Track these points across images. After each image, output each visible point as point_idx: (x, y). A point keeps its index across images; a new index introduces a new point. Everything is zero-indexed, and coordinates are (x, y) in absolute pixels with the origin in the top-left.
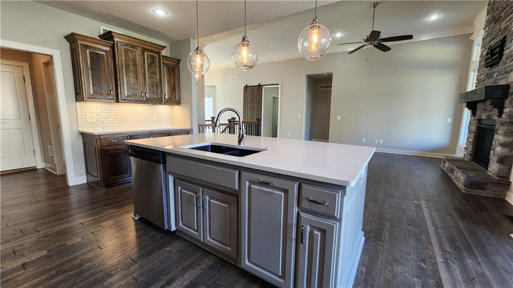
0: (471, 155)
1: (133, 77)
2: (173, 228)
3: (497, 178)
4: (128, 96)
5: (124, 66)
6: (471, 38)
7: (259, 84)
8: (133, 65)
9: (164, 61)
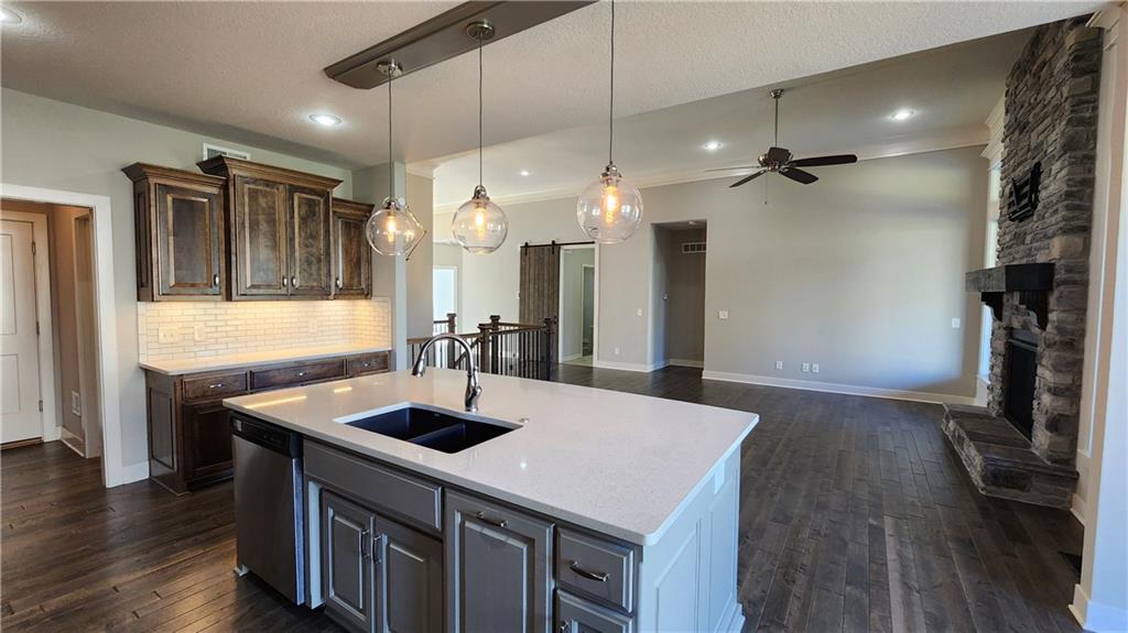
0: (1000, 404)
1: (266, 246)
2: (316, 602)
3: (1049, 463)
4: (253, 286)
5: (247, 225)
6: (984, 154)
7: (553, 242)
8: (268, 222)
9: (337, 210)
